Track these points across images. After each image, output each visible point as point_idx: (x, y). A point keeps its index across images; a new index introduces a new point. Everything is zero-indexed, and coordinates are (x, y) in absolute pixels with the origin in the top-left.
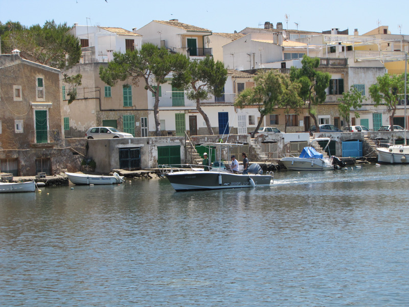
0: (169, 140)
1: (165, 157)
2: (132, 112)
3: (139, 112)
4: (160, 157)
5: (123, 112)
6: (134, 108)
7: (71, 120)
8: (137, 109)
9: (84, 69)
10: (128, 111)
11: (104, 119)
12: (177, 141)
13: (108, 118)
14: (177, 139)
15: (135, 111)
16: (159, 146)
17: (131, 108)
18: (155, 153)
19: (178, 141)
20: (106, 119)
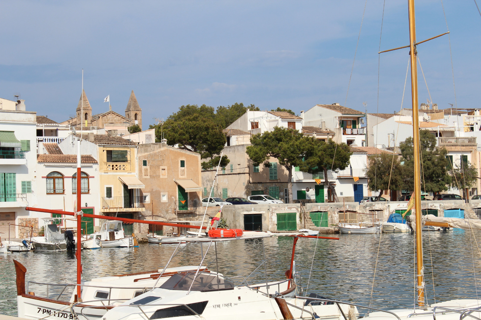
0: (286, 208)
1: (283, 222)
2: (277, 184)
3: (283, 184)
4: (279, 222)
5: (269, 184)
6: (279, 181)
7: (229, 190)
8: (281, 181)
9: (238, 149)
10: (273, 184)
11: (253, 190)
12: (293, 209)
13: (256, 189)
14: (294, 207)
15: (279, 184)
16: (278, 212)
17: (276, 181)
18: (275, 219)
19: (295, 209)
20: (255, 190)
